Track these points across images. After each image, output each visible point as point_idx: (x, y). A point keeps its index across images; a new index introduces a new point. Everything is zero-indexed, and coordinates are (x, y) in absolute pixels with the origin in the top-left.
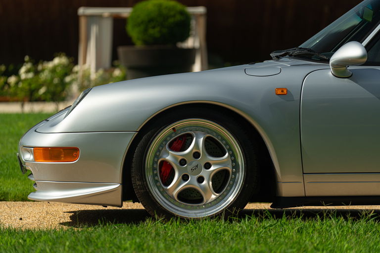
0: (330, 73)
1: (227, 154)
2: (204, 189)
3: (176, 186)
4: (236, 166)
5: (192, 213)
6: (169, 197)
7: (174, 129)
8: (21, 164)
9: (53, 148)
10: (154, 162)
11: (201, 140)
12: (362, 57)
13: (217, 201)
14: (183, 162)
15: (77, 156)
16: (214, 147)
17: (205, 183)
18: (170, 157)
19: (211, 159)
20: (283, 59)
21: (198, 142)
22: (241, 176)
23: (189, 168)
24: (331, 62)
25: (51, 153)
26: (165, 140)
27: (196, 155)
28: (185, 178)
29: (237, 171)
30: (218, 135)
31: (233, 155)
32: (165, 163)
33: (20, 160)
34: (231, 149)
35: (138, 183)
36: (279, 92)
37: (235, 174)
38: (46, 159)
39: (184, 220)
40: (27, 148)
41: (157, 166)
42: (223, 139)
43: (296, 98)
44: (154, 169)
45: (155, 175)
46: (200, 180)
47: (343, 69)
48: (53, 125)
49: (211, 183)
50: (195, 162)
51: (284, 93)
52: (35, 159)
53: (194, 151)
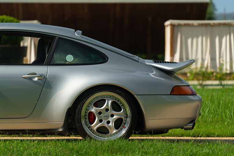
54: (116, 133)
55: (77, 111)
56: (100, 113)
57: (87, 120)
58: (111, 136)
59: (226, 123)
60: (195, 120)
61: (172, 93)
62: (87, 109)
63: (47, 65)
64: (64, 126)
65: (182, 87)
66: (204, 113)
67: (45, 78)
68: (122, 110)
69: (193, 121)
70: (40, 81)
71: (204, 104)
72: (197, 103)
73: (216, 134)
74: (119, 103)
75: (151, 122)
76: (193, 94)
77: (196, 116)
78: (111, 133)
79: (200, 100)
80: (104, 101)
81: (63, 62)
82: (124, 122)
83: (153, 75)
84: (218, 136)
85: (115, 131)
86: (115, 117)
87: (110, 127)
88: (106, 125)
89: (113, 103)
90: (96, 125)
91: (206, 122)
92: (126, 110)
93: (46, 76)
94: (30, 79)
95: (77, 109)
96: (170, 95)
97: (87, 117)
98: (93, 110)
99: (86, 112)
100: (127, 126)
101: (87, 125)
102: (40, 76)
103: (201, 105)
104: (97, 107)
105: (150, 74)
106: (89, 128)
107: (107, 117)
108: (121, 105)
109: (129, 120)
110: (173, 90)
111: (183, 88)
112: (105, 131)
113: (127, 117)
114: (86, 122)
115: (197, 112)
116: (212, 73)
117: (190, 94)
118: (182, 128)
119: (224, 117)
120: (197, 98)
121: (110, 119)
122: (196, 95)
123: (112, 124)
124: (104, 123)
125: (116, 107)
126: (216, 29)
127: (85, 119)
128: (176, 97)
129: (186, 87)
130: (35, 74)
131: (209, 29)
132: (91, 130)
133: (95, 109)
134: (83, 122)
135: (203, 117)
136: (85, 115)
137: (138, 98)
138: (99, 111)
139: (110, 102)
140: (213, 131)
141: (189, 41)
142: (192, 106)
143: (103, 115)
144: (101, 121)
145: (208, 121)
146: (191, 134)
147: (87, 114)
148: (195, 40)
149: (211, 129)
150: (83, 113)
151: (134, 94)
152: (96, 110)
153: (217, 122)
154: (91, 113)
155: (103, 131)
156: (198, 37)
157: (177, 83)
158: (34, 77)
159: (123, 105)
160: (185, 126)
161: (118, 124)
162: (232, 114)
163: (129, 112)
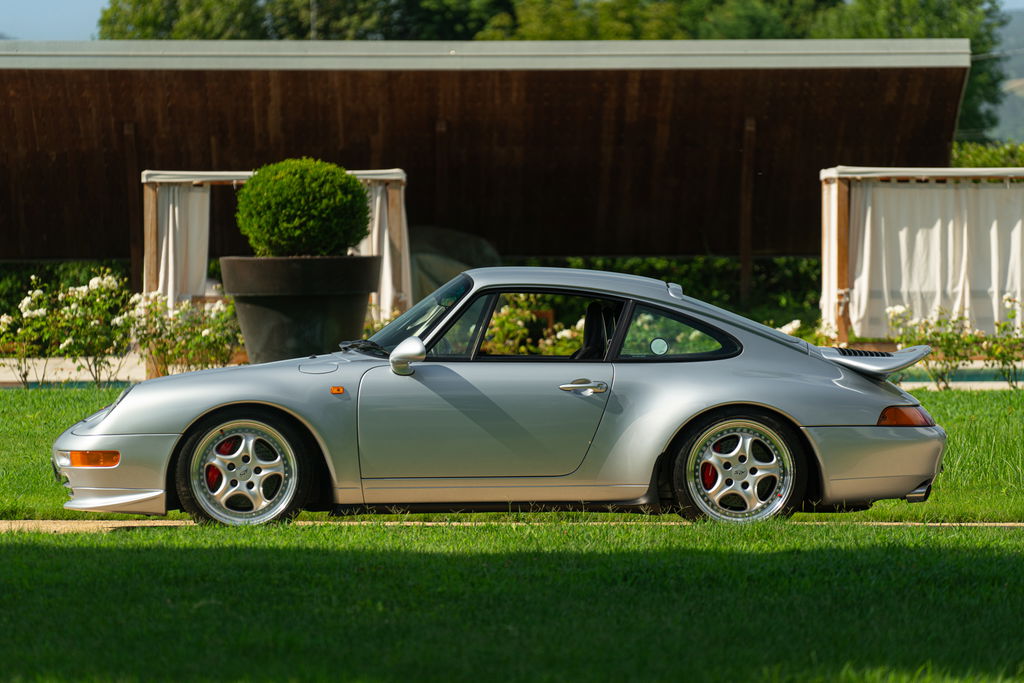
0: (390, 370)
1: (279, 458)
2: (255, 496)
3: (224, 492)
4: (289, 471)
5: (239, 520)
6: (216, 504)
7: (221, 431)
8: (55, 470)
9: (92, 452)
10: (201, 467)
11: (251, 443)
12: (421, 354)
13: (269, 508)
14: (231, 466)
15: (117, 461)
16: (265, 451)
17: (255, 489)
18: (217, 461)
19: (261, 463)
20: (352, 351)
21: (248, 444)
22: (293, 482)
23: (239, 472)
24: (391, 358)
25: (90, 457)
26: (213, 443)
27: (246, 459)
28: (233, 483)
29: (290, 476)
30: (269, 437)
31: (285, 459)
32: (211, 468)
33: (54, 466)
34: (283, 453)
35: (183, 489)
36: (335, 391)
37: (287, 479)
38: (84, 464)
39: (223, 525)
40: (63, 453)
41: (204, 471)
42: (275, 441)
43: (353, 395)
44: (200, 474)
45: (201, 481)
46: (250, 485)
47: (403, 367)
48: (92, 427)
49: (261, 489)
50: (245, 466)
51: (339, 392)
52: (72, 464)
53: (243, 454)
54: (763, 508)
55: (677, 462)
56: (727, 465)
57: (699, 480)
58: (750, 514)
59: (1004, 491)
60: (930, 480)
61: (883, 423)
62: (698, 457)
63: (612, 362)
64: (649, 493)
65: (901, 408)
66: (951, 467)
67: (608, 391)
68: (775, 459)
69: (926, 483)
70: (597, 397)
71: (952, 444)
72: (935, 444)
73: (980, 515)
74: (767, 443)
75: (837, 485)
76: (928, 424)
77: (933, 470)
78: (751, 508)
79: (942, 437)
80: (735, 440)
81: (644, 354)
82: (778, 484)
83: (840, 382)
84: (983, 520)
85: (759, 505)
86: (759, 474)
87: (749, 496)
88: (740, 491)
89: (755, 443)
90: (718, 491)
91: (954, 487)
92: (782, 459)
93: (609, 385)
94: (577, 391)
95: (679, 457)
96: (878, 426)
97: (699, 474)
98: (713, 458)
99: (697, 464)
100: (785, 493)
101: (699, 491)
102: (599, 386)
103: (945, 448)
104: (720, 452)
105: (834, 381)
106: (703, 497)
107: (742, 473)
108: (771, 448)
109: (789, 479)
110: (883, 416)
111: (907, 411)
112: (738, 505)
113: (784, 474)
114: (696, 484)
115: (937, 463)
116: (978, 342)
117: (920, 424)
118: (903, 498)
119: (1001, 477)
120: (936, 433)
121: (749, 478)
122: (933, 425)
123: (754, 488)
124: (736, 487)
125: (762, 452)
126: (990, 193)
127: (696, 477)
128: (891, 431)
129: (911, 408)
130: (587, 382)
131: (967, 193)
132: (707, 502)
133: (718, 458)
134: (691, 484)
135: (947, 476)
136: (696, 470)
137: (810, 434)
138: (725, 461)
139: (749, 441)
140: (972, 509)
141: (903, 235)
142: (926, 449)
143: (734, 471)
144: (729, 482)
145: (960, 487)
146: (921, 516)
147: (699, 468)
148: (920, 237)
149: (967, 504)
150: (690, 466)
151: (799, 424)
152: (719, 460)
153: (982, 488)
154: (707, 465)
155: (734, 503)
156: (930, 225)
157: (890, 400)
158: (586, 389)
159: (776, 449)
160: (909, 493)
161: (767, 489)
162: (1019, 469)
163: (789, 464)
